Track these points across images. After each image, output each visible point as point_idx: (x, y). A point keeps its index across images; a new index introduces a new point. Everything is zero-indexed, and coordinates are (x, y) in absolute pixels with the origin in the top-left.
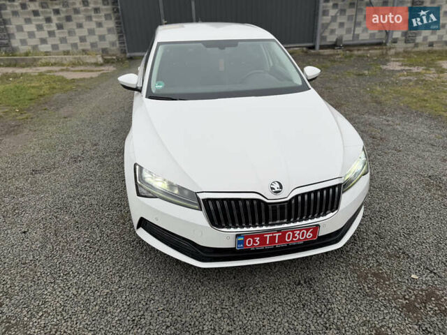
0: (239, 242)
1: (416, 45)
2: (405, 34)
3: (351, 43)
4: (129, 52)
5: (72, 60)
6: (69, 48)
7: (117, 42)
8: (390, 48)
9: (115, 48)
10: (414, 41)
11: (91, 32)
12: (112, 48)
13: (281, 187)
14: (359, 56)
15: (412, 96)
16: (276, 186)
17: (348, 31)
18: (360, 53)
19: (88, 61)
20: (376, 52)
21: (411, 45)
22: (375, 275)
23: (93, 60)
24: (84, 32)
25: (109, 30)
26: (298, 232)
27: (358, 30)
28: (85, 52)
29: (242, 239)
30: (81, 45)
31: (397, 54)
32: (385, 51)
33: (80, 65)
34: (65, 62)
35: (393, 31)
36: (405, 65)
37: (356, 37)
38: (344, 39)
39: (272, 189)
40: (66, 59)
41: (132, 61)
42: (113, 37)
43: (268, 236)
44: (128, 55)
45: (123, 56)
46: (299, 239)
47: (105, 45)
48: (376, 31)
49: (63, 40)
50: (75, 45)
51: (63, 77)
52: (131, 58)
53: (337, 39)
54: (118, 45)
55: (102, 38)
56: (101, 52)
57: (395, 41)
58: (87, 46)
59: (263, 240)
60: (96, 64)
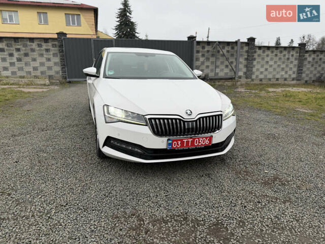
0: (169, 144)
1: (253, 80)
2: (245, 73)
3: (214, 77)
4: (68, 78)
5: (26, 81)
6: (25, 74)
7: (61, 71)
8: (237, 81)
9: (58, 75)
10: (251, 78)
11: (42, 64)
12: (56, 75)
13: (191, 113)
14: (219, 85)
15: (253, 102)
16: (189, 112)
17: (212, 71)
18: (220, 83)
19: (39, 83)
20: (229, 83)
21: (249, 80)
22: (245, 172)
23: (42, 82)
24: (37, 64)
25: (55, 64)
26: (201, 139)
27: (218, 70)
28: (36, 77)
29: (171, 142)
30: (34, 73)
31: (242, 85)
32: (234, 83)
33: (32, 85)
34: (21, 83)
35: (238, 72)
36: (247, 89)
37: (216, 74)
38: (209, 75)
39: (187, 113)
40: (22, 81)
41: (71, 84)
42: (58, 68)
43: (185, 140)
44: (68, 80)
45: (64, 80)
46: (202, 144)
47: (52, 73)
48: (228, 71)
49: (21, 69)
50: (29, 73)
51: (21, 91)
52: (70, 82)
53: (205, 75)
54: (61, 74)
55: (50, 68)
56: (48, 77)
57: (240, 77)
58: (38, 73)
59: (182, 143)
60: (45, 85)
